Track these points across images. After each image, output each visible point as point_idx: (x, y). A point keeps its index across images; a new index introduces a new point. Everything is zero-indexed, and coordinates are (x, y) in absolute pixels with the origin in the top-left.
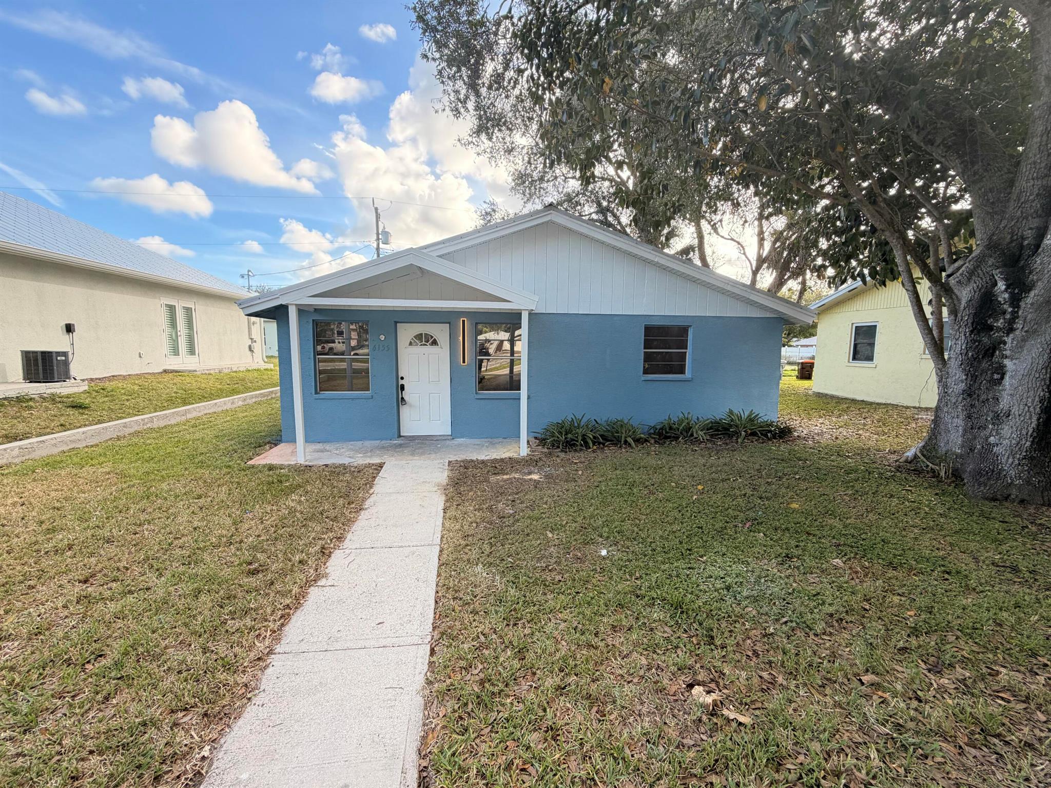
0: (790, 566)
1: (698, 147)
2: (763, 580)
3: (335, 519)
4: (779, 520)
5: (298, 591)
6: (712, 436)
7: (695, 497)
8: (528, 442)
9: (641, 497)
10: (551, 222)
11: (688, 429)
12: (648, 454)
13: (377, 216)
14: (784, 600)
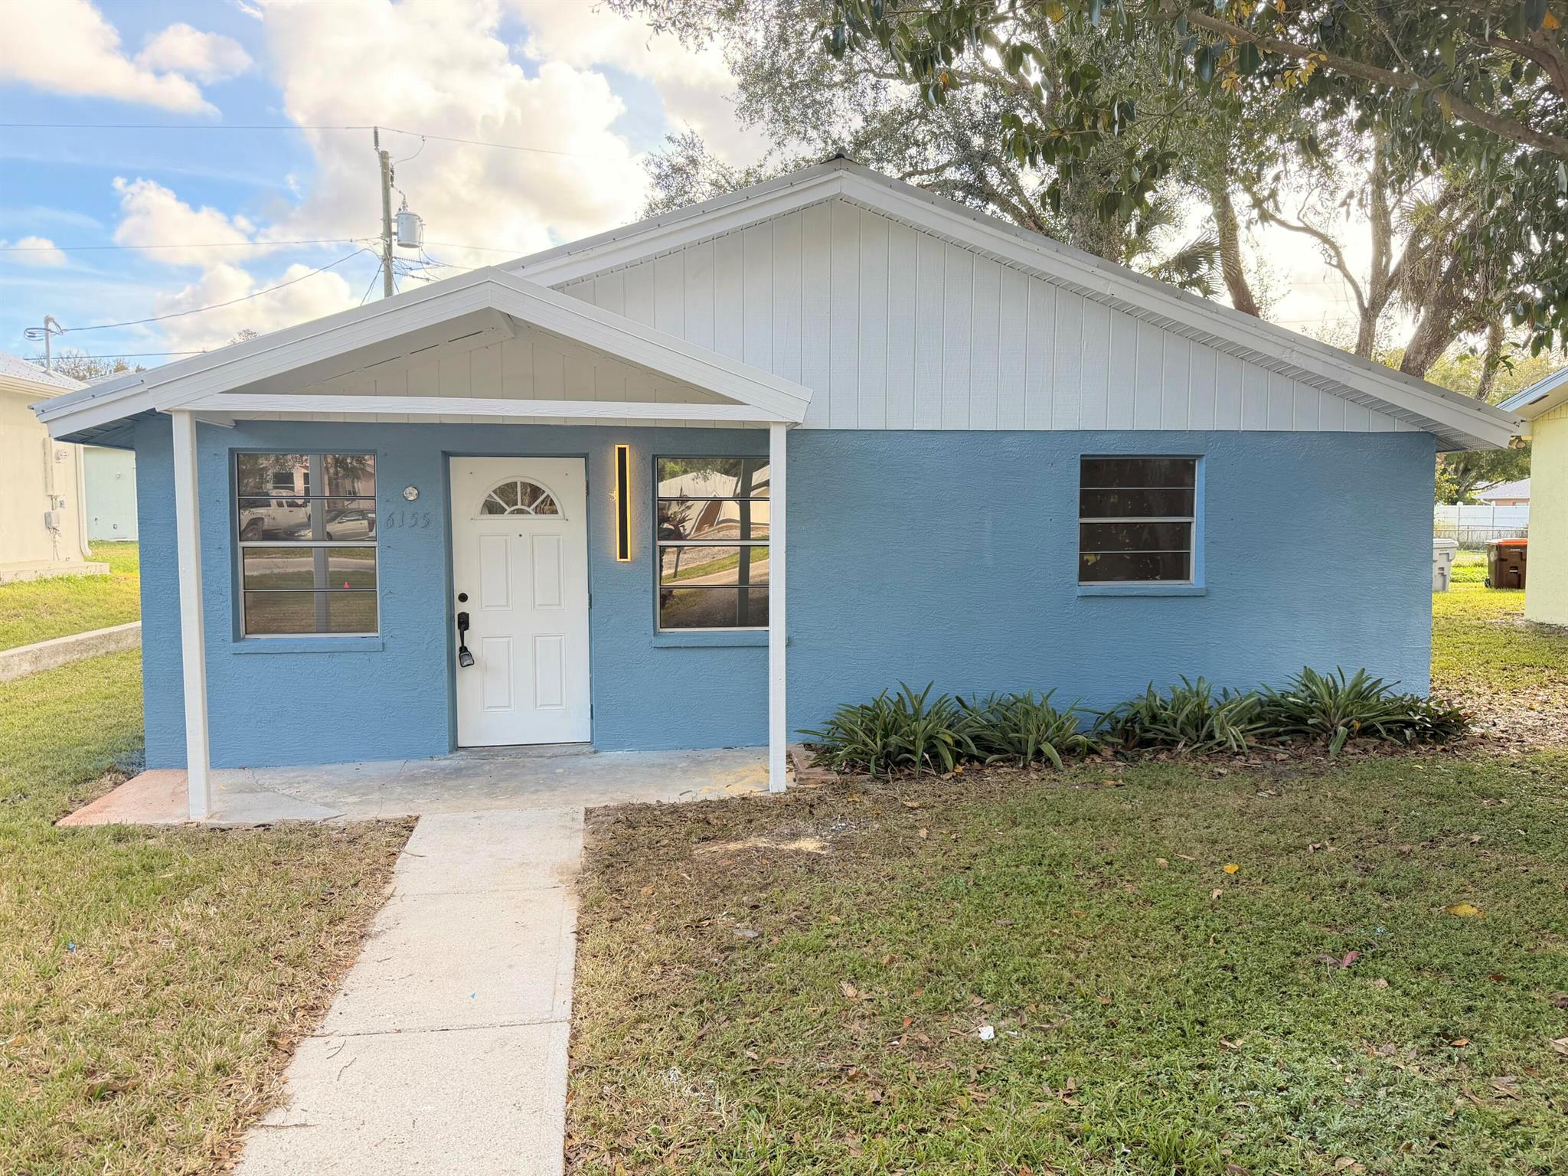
0: (1449, 1057)
1: (1207, 13)
2: (1382, 1093)
3: (298, 961)
4: (1426, 946)
5: (219, 1138)
6: (1261, 738)
7: (1216, 893)
8: (789, 756)
9: (1079, 894)
10: (842, 200)
11: (1199, 720)
12: (1097, 784)
13: (385, 175)
14: (1433, 1138)
